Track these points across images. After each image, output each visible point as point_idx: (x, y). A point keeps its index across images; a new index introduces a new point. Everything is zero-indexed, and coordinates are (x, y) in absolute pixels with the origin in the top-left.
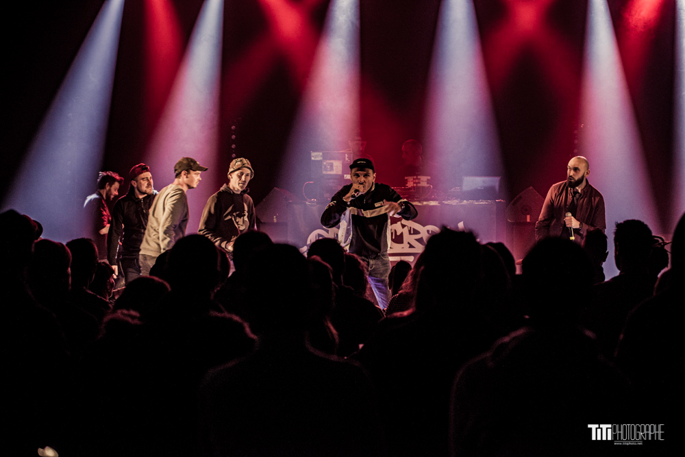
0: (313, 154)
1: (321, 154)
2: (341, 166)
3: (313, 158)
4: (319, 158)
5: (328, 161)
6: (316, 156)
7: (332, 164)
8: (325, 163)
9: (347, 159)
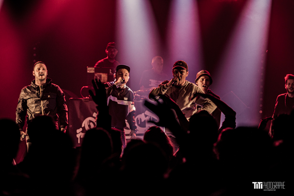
0: (89, 69)
1: (94, 69)
2: (107, 77)
3: (88, 72)
4: (93, 72)
5: (98, 74)
6: (90, 70)
7: (101, 75)
8: (96, 75)
9: (110, 72)
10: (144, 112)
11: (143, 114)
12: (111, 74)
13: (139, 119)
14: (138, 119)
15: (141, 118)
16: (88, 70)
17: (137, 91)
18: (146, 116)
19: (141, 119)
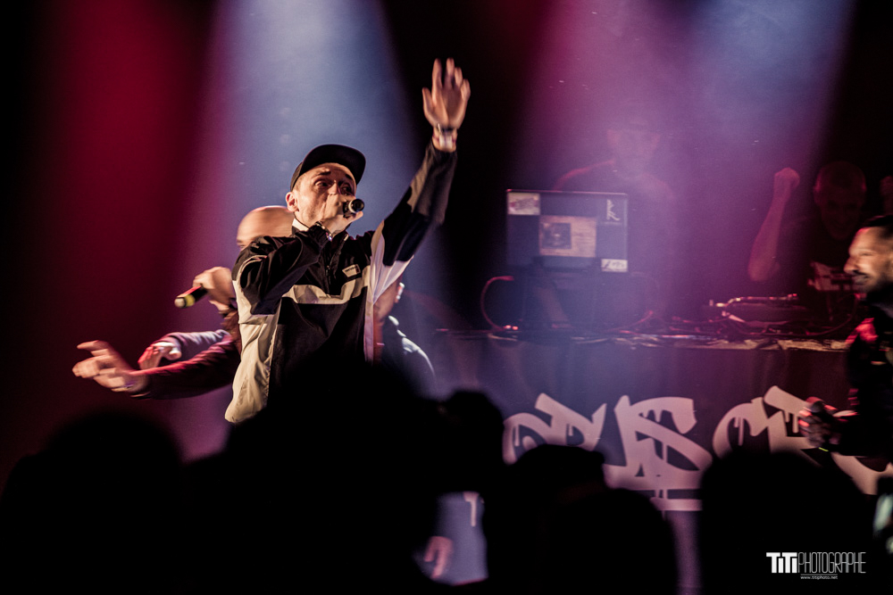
0: (514, 198)
1: (536, 197)
2: (593, 234)
3: (512, 210)
4: (532, 211)
5: (557, 220)
6: (522, 204)
7: (568, 226)
8: (546, 225)
9: (610, 214)
10: (762, 393)
11: (757, 402)
12: (612, 219)
13: (739, 424)
14: (736, 425)
15: (748, 419)
16: (513, 205)
17: (731, 301)
18: (770, 411)
19: (746, 424)
